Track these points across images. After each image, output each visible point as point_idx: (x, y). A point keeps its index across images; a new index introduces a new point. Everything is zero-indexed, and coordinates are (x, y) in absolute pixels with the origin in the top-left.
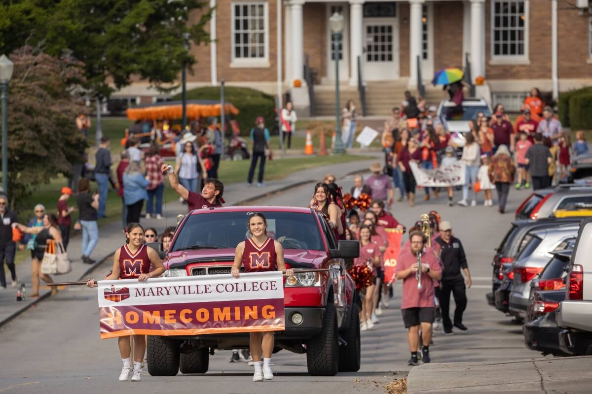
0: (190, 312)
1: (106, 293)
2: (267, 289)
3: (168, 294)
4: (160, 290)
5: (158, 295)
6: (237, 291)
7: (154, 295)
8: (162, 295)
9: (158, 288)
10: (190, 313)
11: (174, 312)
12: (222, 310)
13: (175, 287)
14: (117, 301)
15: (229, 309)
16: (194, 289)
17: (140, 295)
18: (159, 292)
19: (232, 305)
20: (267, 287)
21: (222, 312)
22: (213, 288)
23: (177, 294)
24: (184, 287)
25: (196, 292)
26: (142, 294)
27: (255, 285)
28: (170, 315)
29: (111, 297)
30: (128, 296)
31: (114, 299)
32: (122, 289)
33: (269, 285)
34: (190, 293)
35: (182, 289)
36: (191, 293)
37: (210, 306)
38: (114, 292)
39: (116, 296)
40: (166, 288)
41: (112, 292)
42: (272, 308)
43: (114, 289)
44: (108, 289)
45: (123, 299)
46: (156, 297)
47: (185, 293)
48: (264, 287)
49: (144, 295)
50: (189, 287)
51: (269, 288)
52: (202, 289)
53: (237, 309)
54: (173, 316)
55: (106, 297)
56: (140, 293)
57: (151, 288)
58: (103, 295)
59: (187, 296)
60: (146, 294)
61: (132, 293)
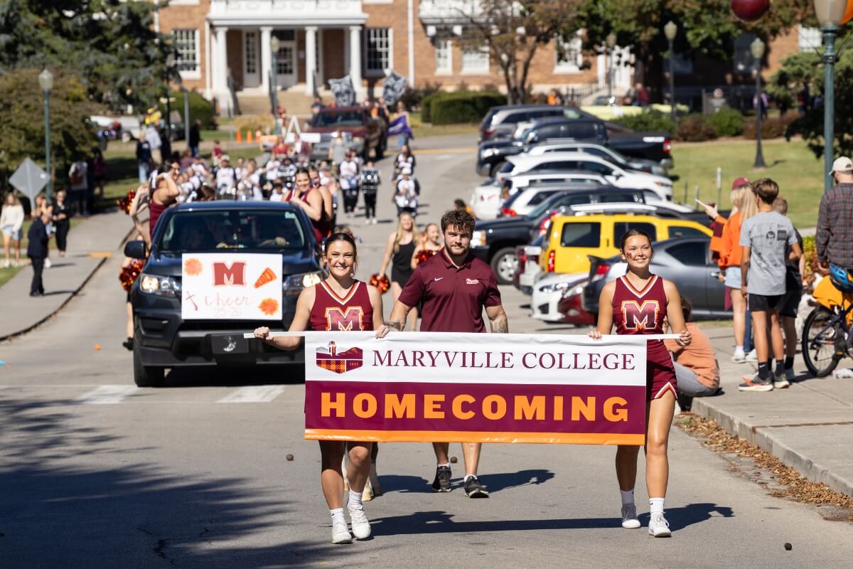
0: (471, 399)
1: (319, 355)
2: (616, 367)
3: (433, 365)
4: (418, 356)
5: (415, 365)
6: (560, 367)
7: (406, 364)
8: (423, 365)
9: (415, 353)
10: (471, 402)
11: (441, 398)
12: (530, 401)
13: (446, 353)
14: (338, 371)
15: (543, 398)
16: (480, 359)
17: (382, 363)
18: (418, 359)
19: (549, 391)
20: (616, 364)
21: (530, 404)
22: (517, 360)
23: (450, 364)
24: (464, 354)
25: (485, 364)
26: (386, 362)
27: (594, 358)
28: (435, 403)
29: (328, 363)
30: (360, 364)
31: (333, 367)
32: (350, 350)
33: (621, 360)
34: (473, 366)
35: (460, 356)
36: (476, 365)
37: (509, 392)
38: (334, 354)
39: (338, 363)
40: (430, 353)
41: (331, 354)
42: (623, 402)
43: (334, 349)
44: (324, 349)
45: (350, 368)
46: (411, 369)
47: (464, 365)
48: (610, 363)
49: (390, 364)
50: (473, 354)
51: (621, 366)
52: (495, 359)
53: (559, 401)
54: (438, 406)
55: (319, 363)
56: (384, 359)
57: (402, 352)
58: (315, 359)
59: (468, 370)
60: (393, 362)
61: (368, 357)
